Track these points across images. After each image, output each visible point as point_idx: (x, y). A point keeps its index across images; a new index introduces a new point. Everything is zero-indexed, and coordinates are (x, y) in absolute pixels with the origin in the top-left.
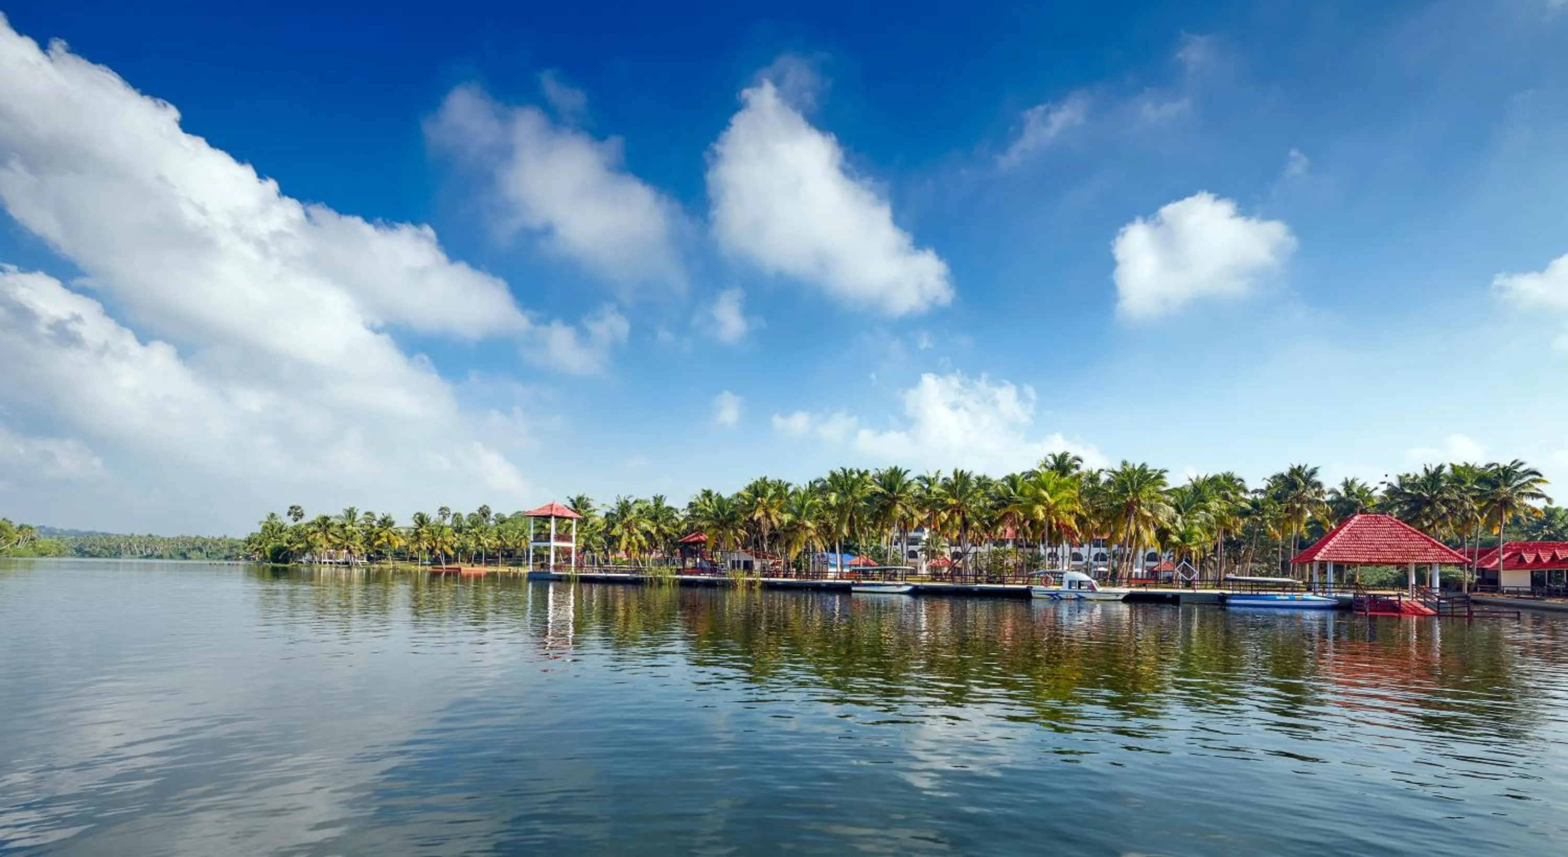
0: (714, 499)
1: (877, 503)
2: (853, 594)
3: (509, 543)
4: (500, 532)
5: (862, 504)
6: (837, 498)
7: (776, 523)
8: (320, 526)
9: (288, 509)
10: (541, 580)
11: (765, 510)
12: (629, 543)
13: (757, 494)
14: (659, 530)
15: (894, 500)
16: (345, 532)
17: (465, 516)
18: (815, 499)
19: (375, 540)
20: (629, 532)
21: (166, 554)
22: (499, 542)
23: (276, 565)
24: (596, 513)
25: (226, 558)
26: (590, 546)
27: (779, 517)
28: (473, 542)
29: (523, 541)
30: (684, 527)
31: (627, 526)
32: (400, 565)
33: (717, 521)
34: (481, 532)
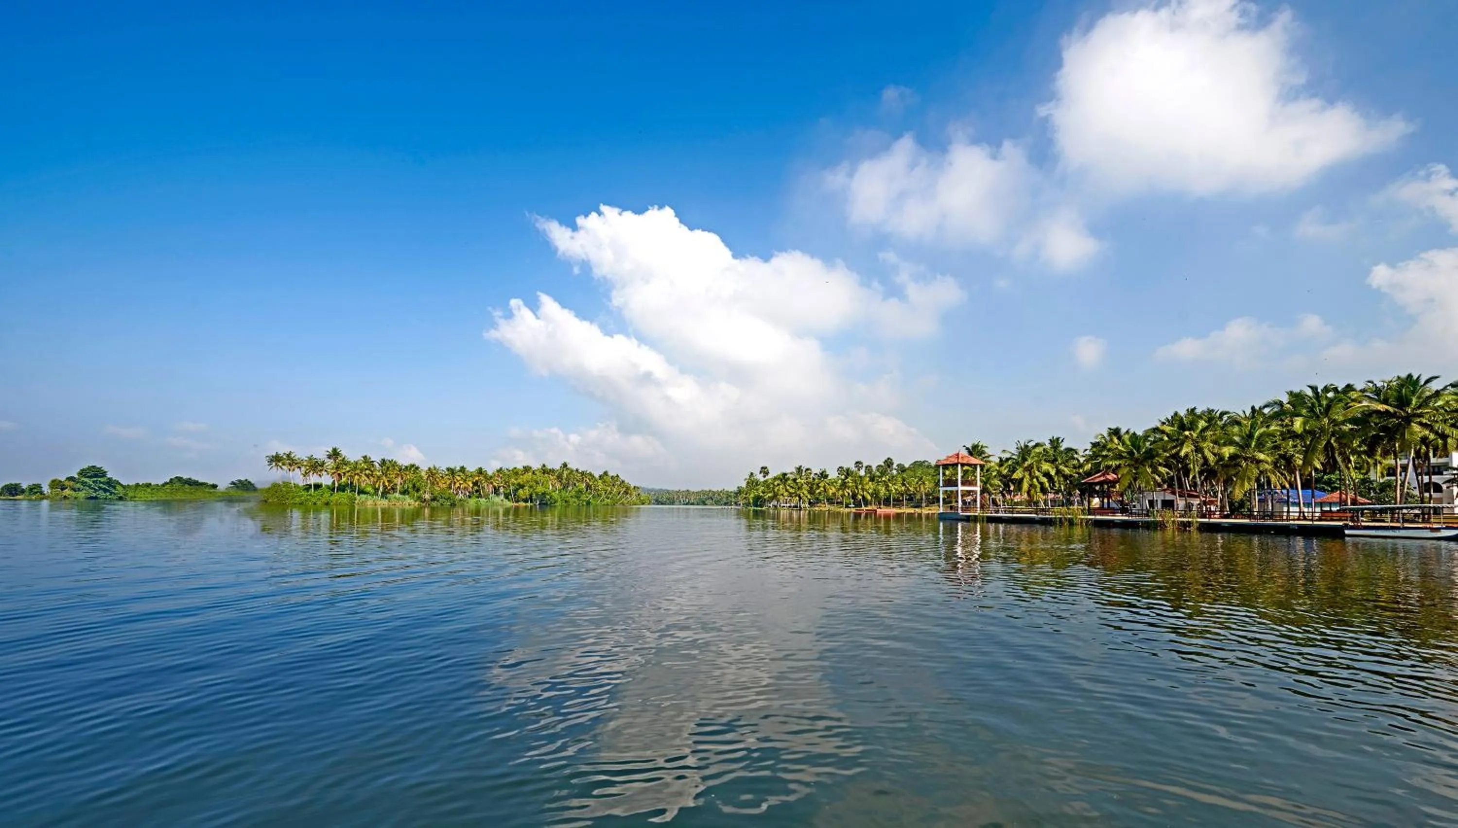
0: (1126, 438)
1: (1376, 424)
2: (1347, 539)
3: (911, 489)
4: (904, 480)
5: (1348, 427)
6: (1304, 424)
7: (1211, 458)
8: (781, 480)
9: (760, 469)
10: (950, 520)
11: (1195, 443)
12: (1031, 485)
13: (1182, 427)
14: (1058, 472)
15: (1408, 420)
16: (797, 484)
17: (874, 468)
18: (1268, 427)
19: (816, 489)
20: (1030, 475)
21: (696, 503)
22: (903, 488)
23: (756, 508)
24: (991, 459)
25: (726, 504)
26: (987, 488)
27: (1216, 451)
28: (884, 488)
29: (922, 487)
30: (1088, 467)
31: (1029, 469)
32: (834, 508)
33: (1131, 459)
34: (889, 480)
